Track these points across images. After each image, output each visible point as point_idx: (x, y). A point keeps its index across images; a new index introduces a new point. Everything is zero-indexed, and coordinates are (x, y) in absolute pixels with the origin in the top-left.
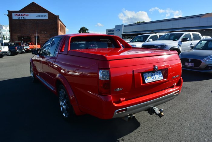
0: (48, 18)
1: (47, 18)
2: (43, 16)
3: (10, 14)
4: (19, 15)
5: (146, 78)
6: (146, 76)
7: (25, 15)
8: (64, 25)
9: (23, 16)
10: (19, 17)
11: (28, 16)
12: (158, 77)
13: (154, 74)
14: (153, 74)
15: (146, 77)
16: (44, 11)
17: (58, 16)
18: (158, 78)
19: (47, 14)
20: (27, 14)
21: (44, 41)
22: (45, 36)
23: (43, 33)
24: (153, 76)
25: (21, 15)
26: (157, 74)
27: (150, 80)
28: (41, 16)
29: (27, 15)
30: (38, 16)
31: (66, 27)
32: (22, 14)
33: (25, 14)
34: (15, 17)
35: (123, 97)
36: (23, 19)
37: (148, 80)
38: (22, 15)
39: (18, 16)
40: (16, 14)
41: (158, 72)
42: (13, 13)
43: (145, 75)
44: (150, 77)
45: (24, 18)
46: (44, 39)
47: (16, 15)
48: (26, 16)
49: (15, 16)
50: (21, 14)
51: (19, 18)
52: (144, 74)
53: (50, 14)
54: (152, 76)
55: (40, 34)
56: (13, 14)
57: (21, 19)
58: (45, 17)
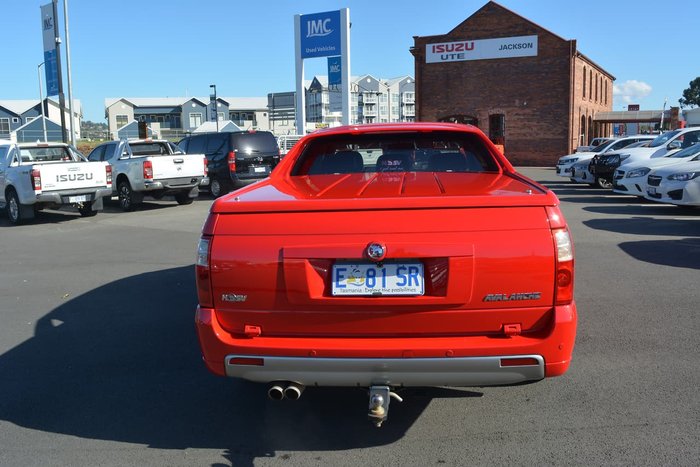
0: (539, 51)
1: (533, 52)
2: (520, 46)
3: (419, 47)
4: (444, 48)
5: (338, 281)
6: (341, 273)
7: (464, 48)
8: (605, 73)
9: (457, 50)
10: (445, 54)
11: (472, 48)
12: (398, 284)
13: (384, 271)
14: (379, 270)
15: (342, 277)
16: (526, 28)
17: (574, 42)
18: (398, 287)
19: (533, 39)
20: (469, 43)
21: (519, 131)
22: (524, 115)
23: (517, 102)
24: (373, 276)
25: (450, 48)
26: (398, 274)
27: (356, 288)
28: (514, 46)
29: (469, 46)
30: (505, 47)
31: (613, 79)
32: (454, 43)
33: (464, 42)
34: (432, 56)
35: (253, 324)
36: (456, 59)
37: (345, 286)
38: (455, 47)
39: (443, 51)
40: (436, 45)
41: (407, 266)
42: (430, 42)
43: (338, 270)
44: (358, 280)
45: (458, 57)
46: (520, 124)
47: (436, 50)
48: (467, 49)
49: (434, 51)
50: (450, 44)
51: (445, 57)
52: (335, 268)
53: (545, 36)
54: (369, 276)
55: (509, 106)
56: (429, 47)
57: (450, 60)
58: (526, 48)
